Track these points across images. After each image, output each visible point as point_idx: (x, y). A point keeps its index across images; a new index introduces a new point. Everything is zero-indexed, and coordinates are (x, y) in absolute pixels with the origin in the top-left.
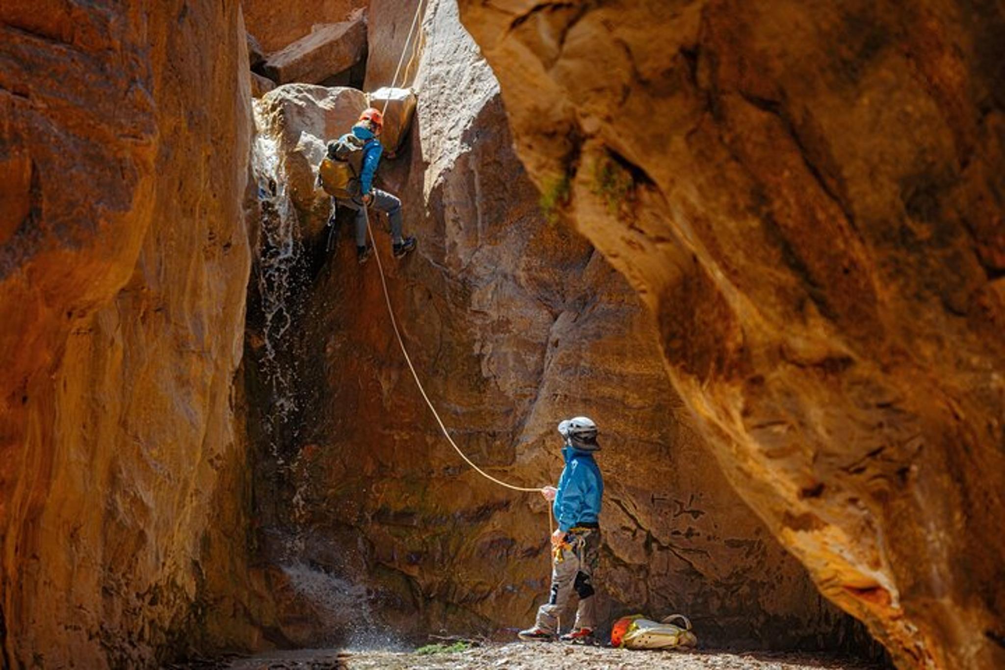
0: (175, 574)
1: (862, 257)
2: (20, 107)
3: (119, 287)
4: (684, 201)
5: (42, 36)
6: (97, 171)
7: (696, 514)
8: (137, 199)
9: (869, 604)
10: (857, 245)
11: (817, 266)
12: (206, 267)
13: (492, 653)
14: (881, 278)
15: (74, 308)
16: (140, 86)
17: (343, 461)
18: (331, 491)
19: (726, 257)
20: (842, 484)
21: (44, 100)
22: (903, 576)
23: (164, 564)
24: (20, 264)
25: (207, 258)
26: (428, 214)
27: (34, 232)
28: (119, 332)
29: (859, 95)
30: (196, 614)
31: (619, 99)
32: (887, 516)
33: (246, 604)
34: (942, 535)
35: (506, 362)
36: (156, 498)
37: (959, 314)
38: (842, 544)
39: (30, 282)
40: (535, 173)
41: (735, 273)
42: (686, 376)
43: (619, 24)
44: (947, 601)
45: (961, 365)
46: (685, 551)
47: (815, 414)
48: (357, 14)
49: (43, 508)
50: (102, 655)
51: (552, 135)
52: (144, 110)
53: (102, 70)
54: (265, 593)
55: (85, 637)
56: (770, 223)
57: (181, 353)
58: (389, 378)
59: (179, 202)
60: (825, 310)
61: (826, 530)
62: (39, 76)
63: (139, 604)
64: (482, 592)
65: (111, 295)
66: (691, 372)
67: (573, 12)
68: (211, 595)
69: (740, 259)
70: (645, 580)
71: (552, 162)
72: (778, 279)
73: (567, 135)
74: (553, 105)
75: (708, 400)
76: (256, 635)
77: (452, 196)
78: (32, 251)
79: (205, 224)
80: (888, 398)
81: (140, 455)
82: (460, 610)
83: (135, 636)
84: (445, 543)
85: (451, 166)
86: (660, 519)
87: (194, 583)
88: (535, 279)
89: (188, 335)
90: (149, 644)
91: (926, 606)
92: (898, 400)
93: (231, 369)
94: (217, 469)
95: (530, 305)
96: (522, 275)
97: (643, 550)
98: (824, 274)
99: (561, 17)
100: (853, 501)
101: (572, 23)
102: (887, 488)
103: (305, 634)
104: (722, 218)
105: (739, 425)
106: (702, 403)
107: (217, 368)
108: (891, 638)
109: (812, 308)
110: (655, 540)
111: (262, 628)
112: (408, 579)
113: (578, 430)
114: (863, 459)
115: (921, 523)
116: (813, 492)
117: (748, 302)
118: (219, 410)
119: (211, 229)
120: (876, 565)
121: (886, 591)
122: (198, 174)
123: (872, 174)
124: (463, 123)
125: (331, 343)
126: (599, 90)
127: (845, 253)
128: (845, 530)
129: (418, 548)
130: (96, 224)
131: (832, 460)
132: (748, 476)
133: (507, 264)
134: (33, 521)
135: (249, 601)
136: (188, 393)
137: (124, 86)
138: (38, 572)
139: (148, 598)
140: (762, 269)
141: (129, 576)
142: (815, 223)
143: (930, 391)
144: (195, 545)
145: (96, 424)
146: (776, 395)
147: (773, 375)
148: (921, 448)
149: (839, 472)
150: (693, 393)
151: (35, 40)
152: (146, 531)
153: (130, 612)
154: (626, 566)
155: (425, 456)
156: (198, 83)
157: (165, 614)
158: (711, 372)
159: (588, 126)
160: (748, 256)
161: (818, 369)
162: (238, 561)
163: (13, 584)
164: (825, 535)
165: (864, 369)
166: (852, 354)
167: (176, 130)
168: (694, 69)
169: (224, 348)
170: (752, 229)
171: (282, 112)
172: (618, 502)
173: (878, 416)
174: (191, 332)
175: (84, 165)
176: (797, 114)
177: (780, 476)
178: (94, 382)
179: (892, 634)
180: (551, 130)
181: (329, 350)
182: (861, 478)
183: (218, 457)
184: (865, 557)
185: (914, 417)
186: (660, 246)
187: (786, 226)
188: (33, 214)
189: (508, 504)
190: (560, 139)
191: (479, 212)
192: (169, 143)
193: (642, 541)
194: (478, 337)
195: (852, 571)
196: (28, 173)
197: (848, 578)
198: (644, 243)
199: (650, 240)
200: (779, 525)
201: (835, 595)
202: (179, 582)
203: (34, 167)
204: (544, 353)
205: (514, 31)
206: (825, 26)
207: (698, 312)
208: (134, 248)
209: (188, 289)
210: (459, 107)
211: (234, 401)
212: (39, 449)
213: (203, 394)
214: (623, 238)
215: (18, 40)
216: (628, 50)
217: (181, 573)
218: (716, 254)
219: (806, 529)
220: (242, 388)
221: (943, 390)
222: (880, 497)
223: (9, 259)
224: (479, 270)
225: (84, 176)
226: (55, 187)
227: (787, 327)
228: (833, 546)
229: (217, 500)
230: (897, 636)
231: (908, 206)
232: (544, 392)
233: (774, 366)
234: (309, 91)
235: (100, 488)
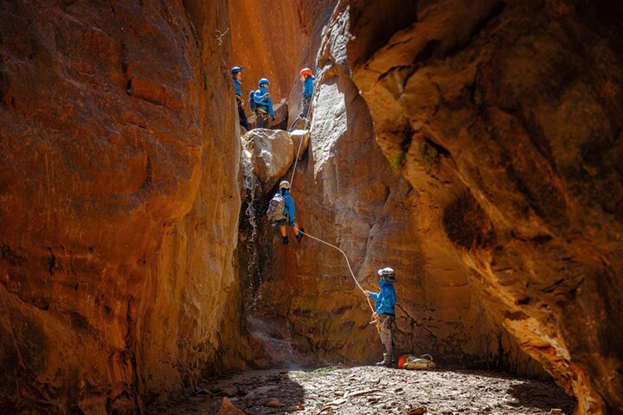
0: (209, 338)
1: (560, 186)
2: (142, 133)
3: (186, 213)
4: (465, 161)
5: (152, 102)
6: (176, 161)
7: (433, 310)
8: (194, 174)
9: (544, 354)
10: (557, 180)
11: (535, 191)
12: (222, 205)
13: (347, 371)
14: (569, 195)
15: (166, 222)
16: (195, 124)
17: (280, 288)
18: (275, 302)
19: (487, 188)
20: (540, 297)
21: (153, 130)
22: (572, 342)
23: (205, 334)
24: (142, 202)
25: (222, 202)
26: (316, 183)
27: (148, 188)
28: (185, 233)
29: (560, 104)
30: (218, 355)
31: (433, 112)
32: (564, 313)
33: (240, 351)
34: (594, 322)
35: (350, 246)
36: (201, 305)
37: (611, 212)
38: (535, 326)
39: (147, 210)
40: (387, 151)
41: (491, 195)
42: (459, 247)
43: (434, 75)
44: (596, 355)
45: (610, 238)
46: (428, 326)
47: (530, 263)
48: (283, 101)
49: (152, 310)
50: (178, 374)
51: (396, 133)
52: (196, 135)
53: (179, 117)
54: (247, 346)
55: (171, 367)
56: (511, 170)
57: (212, 243)
58: (299, 253)
59: (211, 177)
60: (539, 213)
61: (528, 320)
62: (150, 119)
63: (194, 351)
64: (341, 345)
65: (182, 217)
66: (462, 245)
67: (411, 69)
68: (224, 347)
69: (494, 188)
70: (411, 339)
71: (395, 145)
72: (514, 198)
73: (404, 132)
74: (397, 118)
75: (471, 258)
76: (244, 364)
77: (326, 175)
78: (147, 196)
79: (222, 187)
80: (569, 255)
81: (194, 287)
82: (331, 353)
83: (193, 366)
84: (324, 324)
85: (326, 162)
86: (417, 313)
87: (217, 342)
88: (362, 210)
89: (214, 235)
90: (199, 369)
91: (584, 357)
92: (573, 257)
93: (233, 250)
94: (227, 292)
95: (360, 221)
96: (356, 208)
97: (410, 326)
98: (538, 194)
99: (404, 72)
100: (545, 306)
101: (410, 75)
102: (564, 299)
103: (265, 363)
104: (485, 168)
105: (489, 270)
106: (468, 259)
107: (227, 249)
108: (555, 370)
109: (532, 211)
110: (415, 322)
111: (246, 361)
112: (309, 339)
113: (387, 273)
114: (552, 286)
115: (583, 317)
116: (524, 301)
117: (496, 210)
118: (227, 267)
119: (224, 189)
120: (554, 336)
121: (554, 348)
122: (219, 166)
123: (565, 144)
124: (330, 145)
125: (275, 238)
126: (423, 108)
127: (550, 183)
128: (538, 320)
129: (313, 326)
130: (176, 184)
131: (536, 286)
132: (489, 294)
133: (350, 204)
134: (148, 316)
135: (241, 349)
136: (215, 260)
137: (188, 124)
138: (150, 338)
139: (198, 348)
140: (506, 193)
141: (190, 339)
142: (535, 169)
143: (591, 252)
144: (218, 326)
145: (175, 274)
146: (509, 255)
147: (508, 245)
148: (583, 280)
149: (540, 292)
150: (463, 255)
151: (149, 103)
152: (197, 320)
153: (190, 355)
154: (403, 333)
155: (315, 286)
156: (219, 126)
157: (205, 355)
158: (474, 244)
159: (416, 126)
160: (499, 187)
161: (533, 242)
162: (236, 332)
163: (140, 344)
164: (527, 322)
165: (557, 241)
166: (551, 234)
167: (209, 146)
168: (473, 95)
169: (230, 240)
170: (501, 173)
171: (253, 141)
172: (399, 306)
173: (562, 264)
174: (216, 233)
175: (171, 159)
176: (527, 115)
177: (508, 295)
178: (174, 255)
179: (555, 368)
180: (395, 130)
181: (274, 242)
182: (552, 295)
183: (227, 287)
184: (547, 332)
185: (581, 265)
186: (447, 185)
187: (519, 171)
188: (148, 179)
189: (351, 307)
190: (400, 134)
191: (338, 182)
192: (207, 151)
193: (409, 322)
194: (338, 235)
195: (538, 339)
196: (145, 162)
197: (536, 342)
198: (438, 184)
199: (442, 182)
200: (503, 317)
201: (529, 350)
202: (211, 341)
203: (148, 159)
204: (366, 242)
205: (380, 81)
206: (543, 70)
207: (466, 216)
208: (192, 197)
209: (215, 215)
210: (328, 138)
211: (234, 263)
212: (151, 284)
213: (221, 260)
214: (428, 182)
215: (141, 103)
216: (438, 87)
217: (212, 338)
218: (481, 186)
219: (517, 320)
220: (237, 258)
221: (599, 251)
222: (561, 304)
223: (137, 199)
224: (338, 207)
225: (170, 163)
226: (158, 168)
227: (517, 222)
228: (531, 327)
229: (227, 306)
230: (558, 370)
231: (585, 159)
232: (367, 259)
233: (508, 241)
234: (265, 131)
235: (177, 301)
